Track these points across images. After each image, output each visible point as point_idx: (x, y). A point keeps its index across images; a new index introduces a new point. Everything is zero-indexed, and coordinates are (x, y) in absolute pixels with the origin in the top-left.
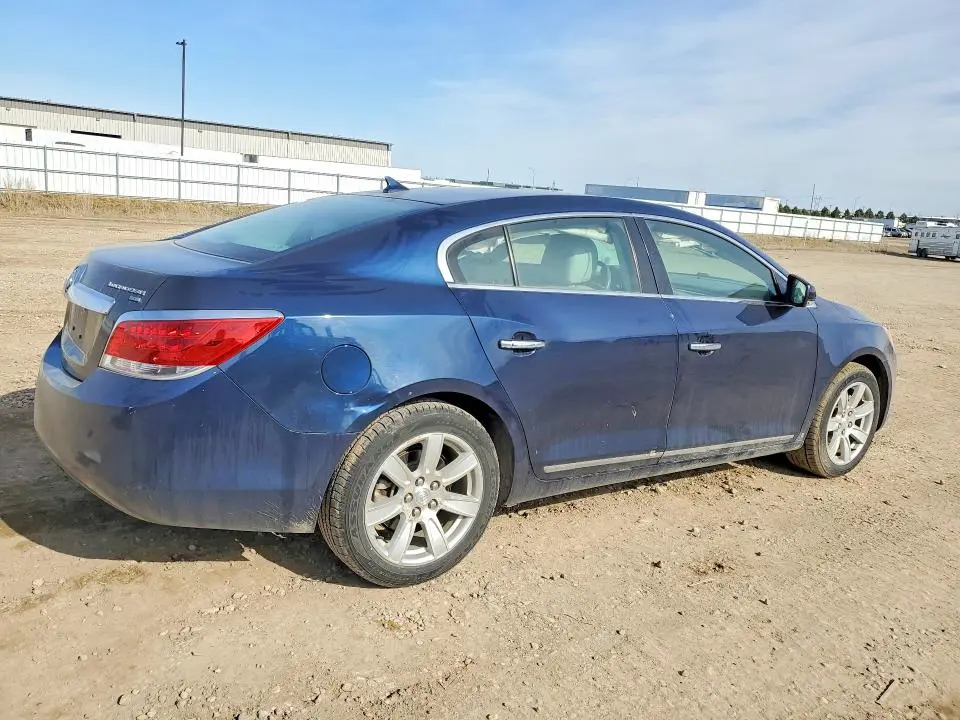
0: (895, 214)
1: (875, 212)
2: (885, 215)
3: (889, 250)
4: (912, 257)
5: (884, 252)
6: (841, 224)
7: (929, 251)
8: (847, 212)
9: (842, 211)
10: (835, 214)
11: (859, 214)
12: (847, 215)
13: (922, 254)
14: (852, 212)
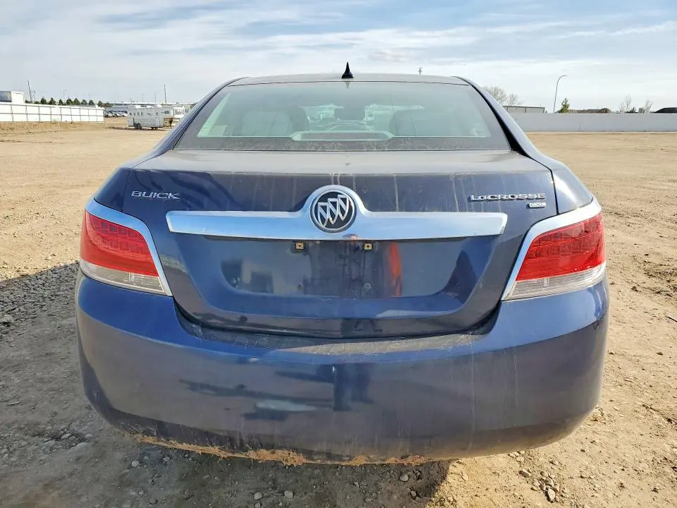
0: (95, 102)
1: (81, 101)
2: (88, 102)
3: (116, 126)
4: (132, 129)
5: (114, 128)
6: (56, 109)
7: (142, 125)
8: (60, 101)
9: (57, 101)
10: (52, 102)
11: (69, 102)
12: (61, 103)
13: (138, 127)
14: (64, 101)
